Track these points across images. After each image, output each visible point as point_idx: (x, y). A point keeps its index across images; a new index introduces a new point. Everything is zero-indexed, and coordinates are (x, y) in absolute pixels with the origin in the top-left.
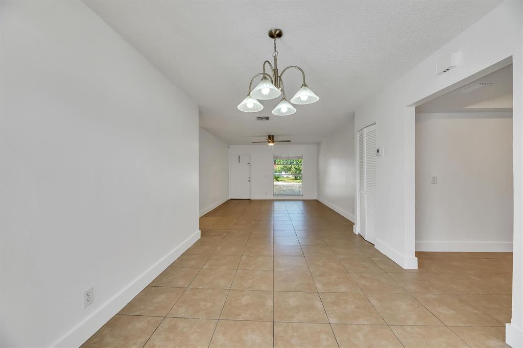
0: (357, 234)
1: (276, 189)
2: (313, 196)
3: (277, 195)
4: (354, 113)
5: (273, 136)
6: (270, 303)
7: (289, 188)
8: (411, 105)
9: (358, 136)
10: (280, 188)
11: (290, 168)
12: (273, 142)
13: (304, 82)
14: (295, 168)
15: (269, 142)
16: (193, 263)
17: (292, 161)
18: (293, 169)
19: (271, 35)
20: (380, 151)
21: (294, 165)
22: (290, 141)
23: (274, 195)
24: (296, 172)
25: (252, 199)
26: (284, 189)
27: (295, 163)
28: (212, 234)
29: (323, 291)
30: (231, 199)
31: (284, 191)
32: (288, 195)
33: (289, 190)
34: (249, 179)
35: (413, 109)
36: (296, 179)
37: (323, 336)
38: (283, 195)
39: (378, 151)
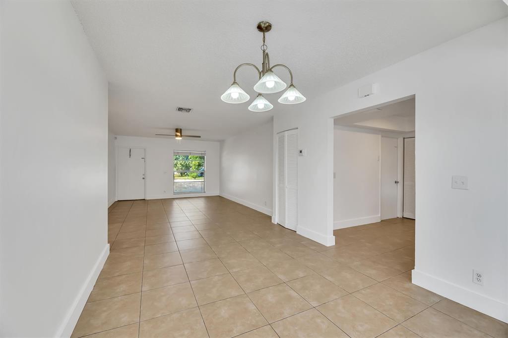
0: (276, 223)
1: (176, 187)
2: (216, 193)
3: (178, 193)
4: (273, 117)
5: (181, 130)
6: (252, 307)
7: (191, 185)
8: (332, 118)
9: (276, 138)
10: (181, 185)
11: (176, 165)
12: (181, 136)
13: (292, 83)
14: (181, 164)
15: (177, 136)
16: (123, 288)
17: (177, 157)
18: (179, 165)
19: (260, 28)
20: (303, 152)
21: (180, 161)
22: (200, 137)
23: (175, 193)
24: (182, 169)
25: (147, 198)
26: (186, 186)
27: (181, 158)
28: (125, 246)
29: (287, 280)
30: (118, 201)
31: (185, 188)
32: (190, 192)
33: (190, 186)
34: (143, 177)
35: (333, 120)
36: (182, 176)
37: (318, 320)
38: (184, 193)
39: (301, 152)
